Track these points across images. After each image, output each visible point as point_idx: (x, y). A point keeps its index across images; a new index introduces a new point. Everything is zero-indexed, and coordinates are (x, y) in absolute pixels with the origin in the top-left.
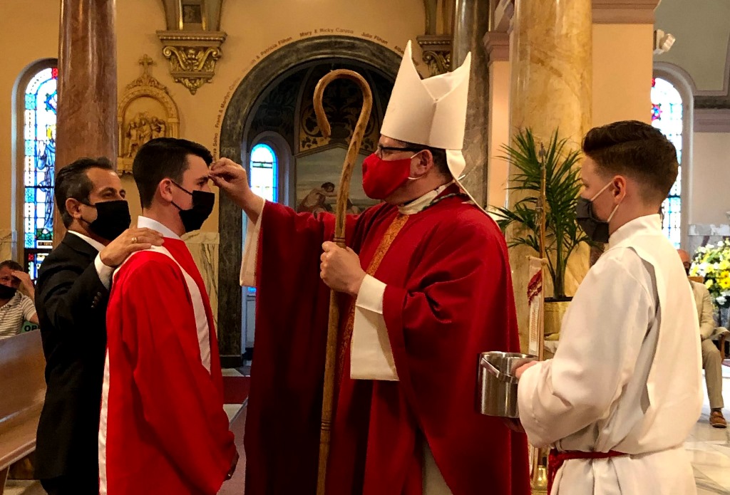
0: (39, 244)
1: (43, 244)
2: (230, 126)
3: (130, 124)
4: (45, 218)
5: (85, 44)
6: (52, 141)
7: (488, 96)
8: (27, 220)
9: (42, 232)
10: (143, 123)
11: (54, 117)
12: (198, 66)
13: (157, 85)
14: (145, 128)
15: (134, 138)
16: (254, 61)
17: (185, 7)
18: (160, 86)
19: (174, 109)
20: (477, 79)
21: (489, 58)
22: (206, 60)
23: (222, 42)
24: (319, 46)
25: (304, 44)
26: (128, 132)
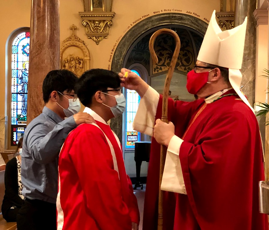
0: (19, 123)
1: (21, 123)
2: (116, 61)
3: (65, 61)
4: (22, 109)
5: (44, 19)
6: (26, 69)
7: (256, 43)
8: (13, 110)
9: (20, 116)
10: (72, 60)
12: (100, 30)
13: (79, 40)
14: (72, 62)
15: (67, 68)
16: (129, 27)
19: (87, 52)
20: (250, 35)
21: (256, 24)
22: (104, 27)
23: (113, 17)
24: (164, 19)
25: (156, 17)
26: (64, 65)
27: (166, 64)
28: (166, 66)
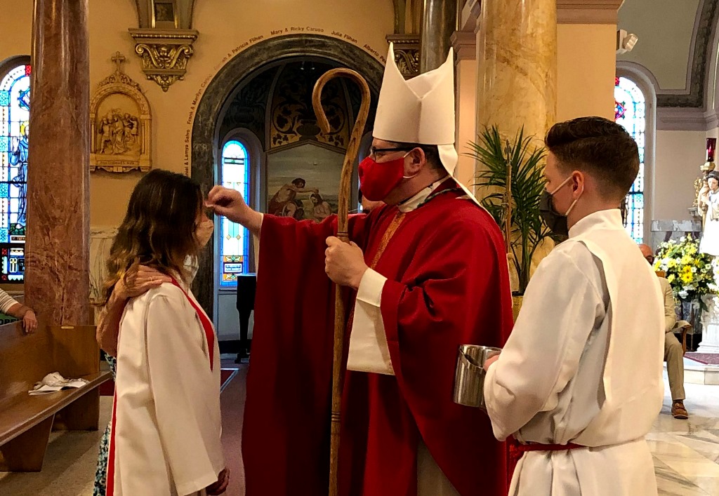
0: (12, 239)
1: (16, 239)
2: (202, 123)
3: (102, 120)
4: (18, 213)
5: (58, 42)
6: (25, 137)
9: (15, 227)
10: (116, 119)
11: (28, 114)
12: (170, 63)
13: (130, 82)
14: (117, 124)
15: (106, 134)
16: (225, 59)
17: (157, 6)
18: (132, 84)
19: (146, 105)
22: (178, 58)
23: (194, 40)
24: (290, 44)
25: (276, 42)
26: (100, 128)
27: (295, 130)
28: (295, 133)
